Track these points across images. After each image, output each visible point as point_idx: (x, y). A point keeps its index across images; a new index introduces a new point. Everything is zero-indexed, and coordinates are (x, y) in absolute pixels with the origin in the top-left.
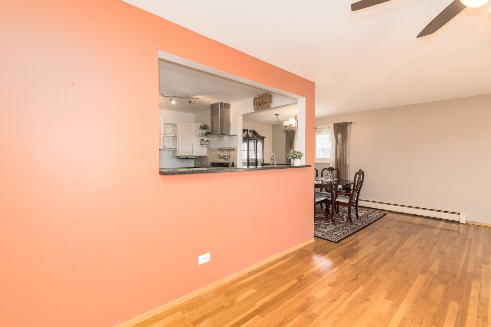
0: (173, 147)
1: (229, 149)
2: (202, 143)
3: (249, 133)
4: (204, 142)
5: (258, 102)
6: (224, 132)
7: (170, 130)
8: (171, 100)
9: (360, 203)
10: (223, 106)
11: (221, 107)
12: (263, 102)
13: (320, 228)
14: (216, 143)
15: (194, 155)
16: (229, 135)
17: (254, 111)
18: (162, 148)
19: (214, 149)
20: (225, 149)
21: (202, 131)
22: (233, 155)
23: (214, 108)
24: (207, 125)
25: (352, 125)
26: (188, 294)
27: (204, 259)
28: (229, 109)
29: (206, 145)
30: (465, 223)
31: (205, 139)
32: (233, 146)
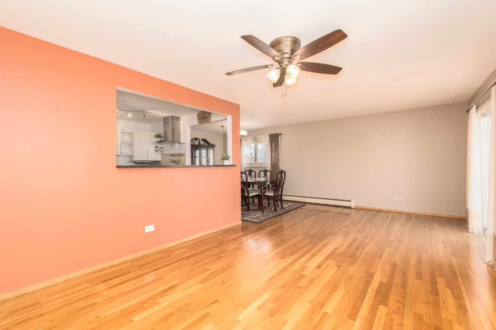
0: (130, 153)
1: (180, 154)
2: (157, 149)
3: (201, 141)
4: (158, 149)
5: (201, 117)
6: (176, 141)
7: (127, 138)
8: (127, 114)
9: (284, 198)
10: (173, 119)
11: (172, 119)
12: (204, 117)
13: (251, 216)
14: (168, 149)
15: (149, 160)
16: (179, 143)
17: (198, 124)
18: (119, 154)
19: (167, 155)
20: (176, 154)
21: (156, 139)
22: (183, 160)
23: (166, 120)
24: (161, 134)
25: (282, 135)
26: (136, 254)
27: (149, 229)
28: (179, 121)
29: (160, 151)
30: (354, 208)
31: (159, 146)
32: (182, 152)
